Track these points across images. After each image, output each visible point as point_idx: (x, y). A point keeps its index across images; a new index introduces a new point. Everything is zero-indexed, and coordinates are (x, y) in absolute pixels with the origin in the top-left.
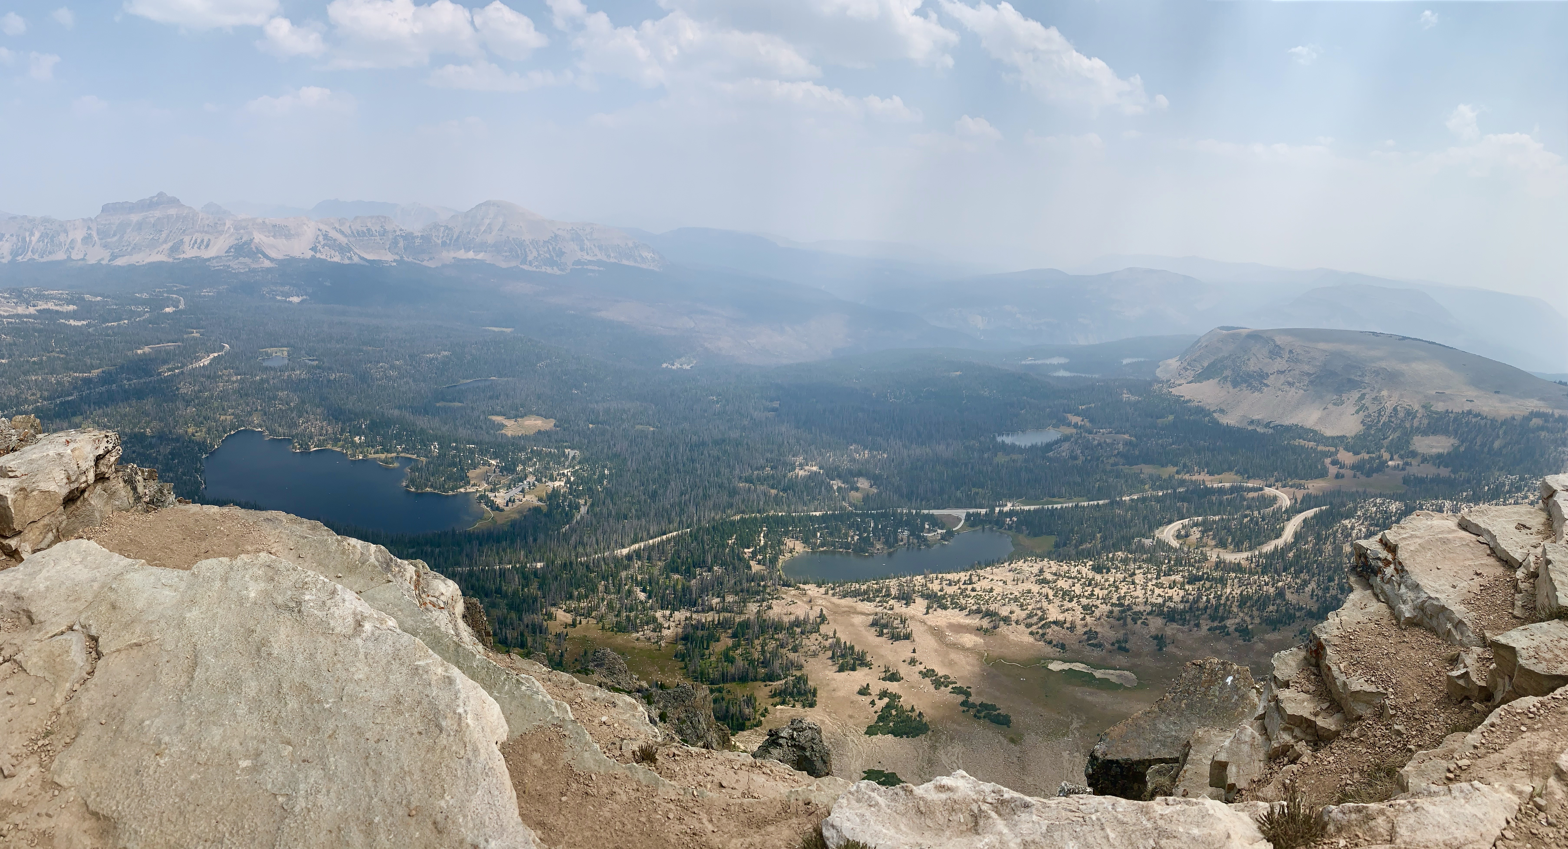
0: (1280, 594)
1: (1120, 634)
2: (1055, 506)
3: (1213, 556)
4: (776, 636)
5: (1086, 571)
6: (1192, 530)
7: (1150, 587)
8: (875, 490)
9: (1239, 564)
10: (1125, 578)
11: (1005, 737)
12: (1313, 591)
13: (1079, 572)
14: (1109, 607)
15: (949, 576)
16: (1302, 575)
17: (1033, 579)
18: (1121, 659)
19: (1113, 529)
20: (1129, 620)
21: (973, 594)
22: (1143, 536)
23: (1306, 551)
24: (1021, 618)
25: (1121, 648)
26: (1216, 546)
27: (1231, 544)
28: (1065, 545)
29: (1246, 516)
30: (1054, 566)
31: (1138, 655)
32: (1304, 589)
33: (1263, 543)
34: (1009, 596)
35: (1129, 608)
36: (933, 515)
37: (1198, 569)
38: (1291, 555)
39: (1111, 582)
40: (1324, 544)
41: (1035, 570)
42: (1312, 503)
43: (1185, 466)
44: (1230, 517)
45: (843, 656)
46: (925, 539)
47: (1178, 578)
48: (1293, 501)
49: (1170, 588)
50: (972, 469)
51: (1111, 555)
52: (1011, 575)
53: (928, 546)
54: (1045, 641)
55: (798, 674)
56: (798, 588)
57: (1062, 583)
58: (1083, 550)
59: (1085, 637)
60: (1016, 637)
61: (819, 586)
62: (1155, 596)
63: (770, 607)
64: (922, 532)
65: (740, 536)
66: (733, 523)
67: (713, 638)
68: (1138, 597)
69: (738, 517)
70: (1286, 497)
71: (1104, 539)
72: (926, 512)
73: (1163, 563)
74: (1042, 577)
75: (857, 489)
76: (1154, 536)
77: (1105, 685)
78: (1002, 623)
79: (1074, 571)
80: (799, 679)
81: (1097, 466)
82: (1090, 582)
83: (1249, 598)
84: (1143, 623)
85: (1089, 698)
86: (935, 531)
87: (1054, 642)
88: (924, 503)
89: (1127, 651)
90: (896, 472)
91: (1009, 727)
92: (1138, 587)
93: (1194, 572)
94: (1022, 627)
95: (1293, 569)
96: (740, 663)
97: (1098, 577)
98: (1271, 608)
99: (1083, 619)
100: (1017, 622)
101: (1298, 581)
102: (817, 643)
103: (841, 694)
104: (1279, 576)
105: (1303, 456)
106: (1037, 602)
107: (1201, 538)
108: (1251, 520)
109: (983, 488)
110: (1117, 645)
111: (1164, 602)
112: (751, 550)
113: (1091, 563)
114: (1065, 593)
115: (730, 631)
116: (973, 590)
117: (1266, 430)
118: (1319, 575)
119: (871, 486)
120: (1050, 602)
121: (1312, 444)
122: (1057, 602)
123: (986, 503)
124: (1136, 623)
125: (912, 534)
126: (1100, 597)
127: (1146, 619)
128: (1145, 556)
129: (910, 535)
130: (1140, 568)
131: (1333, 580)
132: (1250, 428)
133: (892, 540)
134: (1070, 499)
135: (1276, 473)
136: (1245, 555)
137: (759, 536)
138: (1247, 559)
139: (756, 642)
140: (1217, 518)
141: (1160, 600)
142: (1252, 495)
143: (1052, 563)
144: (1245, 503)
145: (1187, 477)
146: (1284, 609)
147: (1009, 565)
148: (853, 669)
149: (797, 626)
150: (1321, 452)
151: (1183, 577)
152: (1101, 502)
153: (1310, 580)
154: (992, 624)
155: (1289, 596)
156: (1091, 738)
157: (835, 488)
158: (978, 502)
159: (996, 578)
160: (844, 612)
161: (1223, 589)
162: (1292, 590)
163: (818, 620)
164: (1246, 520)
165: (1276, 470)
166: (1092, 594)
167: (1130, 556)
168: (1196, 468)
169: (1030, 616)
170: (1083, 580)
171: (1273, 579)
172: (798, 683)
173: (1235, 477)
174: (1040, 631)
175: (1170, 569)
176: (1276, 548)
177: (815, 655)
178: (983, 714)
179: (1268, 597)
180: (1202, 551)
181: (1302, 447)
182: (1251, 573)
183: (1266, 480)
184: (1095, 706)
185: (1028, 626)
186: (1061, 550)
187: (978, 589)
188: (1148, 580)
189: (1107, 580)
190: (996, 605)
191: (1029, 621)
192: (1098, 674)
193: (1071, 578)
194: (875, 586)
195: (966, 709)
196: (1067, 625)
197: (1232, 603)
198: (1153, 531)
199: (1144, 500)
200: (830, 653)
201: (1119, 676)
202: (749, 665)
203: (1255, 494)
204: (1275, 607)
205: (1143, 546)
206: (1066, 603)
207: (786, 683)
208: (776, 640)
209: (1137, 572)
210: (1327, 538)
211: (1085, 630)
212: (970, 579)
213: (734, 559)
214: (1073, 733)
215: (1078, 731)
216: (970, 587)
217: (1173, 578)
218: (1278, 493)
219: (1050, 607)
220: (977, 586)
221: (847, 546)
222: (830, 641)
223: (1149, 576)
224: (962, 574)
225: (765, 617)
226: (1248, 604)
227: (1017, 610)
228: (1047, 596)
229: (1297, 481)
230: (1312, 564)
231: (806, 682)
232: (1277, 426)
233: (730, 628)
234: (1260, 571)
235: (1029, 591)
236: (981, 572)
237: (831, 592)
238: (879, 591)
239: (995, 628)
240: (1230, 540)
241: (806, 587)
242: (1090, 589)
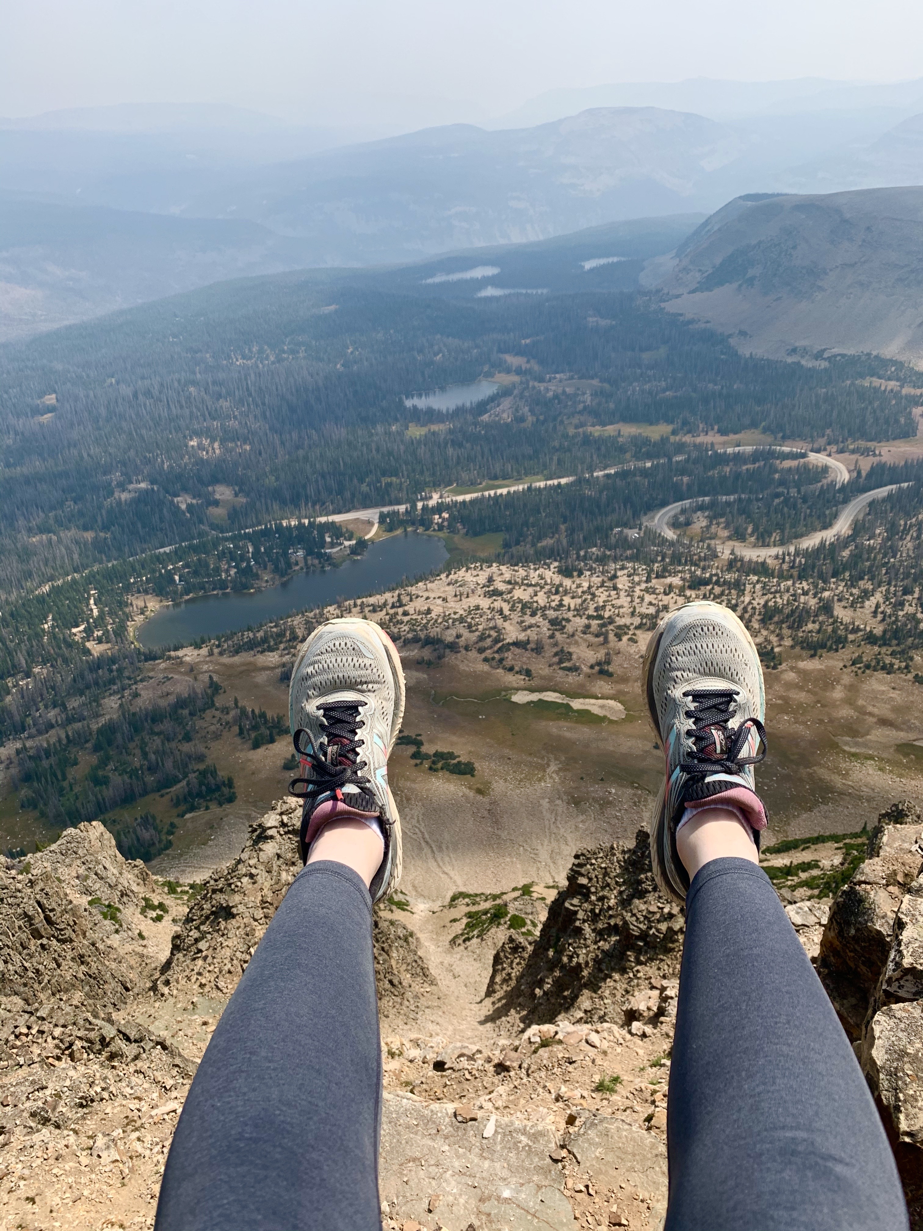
0: (826, 608)
1: (601, 655)
2: (499, 491)
3: (725, 551)
4: (156, 730)
5: (550, 574)
6: (695, 516)
7: (638, 592)
8: (243, 499)
9: (764, 564)
10: (603, 582)
11: (470, 788)
12: (878, 606)
13: (541, 577)
14: (584, 621)
15: (372, 600)
16: (861, 583)
17: (480, 591)
18: (603, 686)
19: (583, 518)
20: (611, 636)
21: (406, 619)
22: (625, 525)
23: (871, 549)
24: (471, 643)
25: (602, 672)
26: (729, 538)
27: (751, 535)
28: (518, 543)
29: (777, 495)
30: (507, 572)
31: (624, 680)
32: (863, 602)
33: (802, 536)
34: (452, 616)
35: (611, 621)
36: (333, 523)
37: (704, 569)
38: (846, 553)
39: (585, 589)
40: (901, 539)
41: (482, 578)
42: (886, 478)
43: (685, 423)
44: (753, 497)
45: (255, 728)
46: (329, 557)
47: (676, 581)
48: (855, 474)
49: (666, 594)
50: (378, 450)
51: (582, 553)
52: (451, 590)
53: (335, 566)
54: (504, 668)
55: (202, 767)
56: (169, 658)
57: (519, 593)
58: (544, 548)
59: (556, 659)
60: (468, 666)
61: (198, 647)
62: (645, 604)
63: (136, 695)
64: (323, 547)
65: (60, 613)
66: (41, 600)
67: (67, 763)
68: (622, 607)
69: (46, 588)
70: (842, 467)
71: (571, 532)
72: (323, 519)
73: (654, 561)
74: (492, 588)
75: (216, 503)
76: (641, 525)
77: (585, 716)
78: (447, 651)
79: (534, 577)
80: (203, 774)
81: (555, 428)
82: (557, 590)
83: (777, 610)
84: (630, 640)
85: (568, 735)
86: (341, 544)
87: (517, 669)
88: (317, 507)
89: (610, 675)
90: (267, 469)
91: (473, 776)
92: (622, 594)
93: (699, 573)
94: (473, 654)
95: (847, 574)
96: (116, 779)
97: (567, 582)
98: (810, 626)
99: (552, 637)
100: (467, 648)
101: (855, 591)
102: (215, 721)
103: (263, 775)
104: (825, 582)
105: (876, 404)
106: (488, 620)
107: (708, 527)
108: (786, 501)
109: (396, 475)
110: (597, 668)
111: (658, 612)
112: (82, 628)
113: (556, 564)
114: (525, 606)
115: (88, 745)
116: (405, 614)
117: (816, 363)
118: (889, 584)
119: (236, 495)
120: (505, 618)
121: (893, 384)
122: (516, 617)
123: (405, 497)
124: (620, 640)
125: (309, 552)
126: (572, 607)
127: (634, 634)
128: (629, 552)
129: (308, 555)
130: (623, 568)
131: (912, 593)
132: (789, 360)
133: (282, 565)
134: (519, 480)
135: (828, 431)
136: (774, 551)
137: (88, 604)
138: (777, 557)
139: (131, 745)
140: (732, 498)
141: (652, 610)
142: (788, 464)
143: (503, 568)
144: (777, 476)
145: (688, 439)
146: (830, 629)
147: (447, 576)
148: (272, 741)
149: (182, 708)
150: (907, 397)
151: (683, 579)
152: (563, 481)
153: (874, 590)
154: (436, 654)
155: (839, 611)
156: (574, 782)
157: (183, 507)
158: (393, 496)
159: (432, 595)
160: (241, 672)
161: (739, 596)
162: (844, 603)
163: (209, 691)
164: (777, 501)
165: (830, 425)
166: (561, 605)
167: (608, 553)
168: (701, 426)
169: (482, 638)
170: (547, 587)
171: (816, 587)
172: (205, 777)
173: (761, 437)
174: (496, 656)
175: (665, 570)
176: (822, 543)
177: (217, 736)
178: (439, 765)
179: (806, 611)
180: (709, 545)
181: (876, 390)
182: (782, 577)
183: (813, 441)
184: (574, 743)
185: (481, 651)
186: (514, 550)
187: (411, 611)
188: (634, 584)
189: (579, 586)
190: (438, 629)
191: (481, 644)
192: (577, 704)
193: (531, 585)
194: (275, 630)
195: (418, 761)
196: (532, 645)
197: (752, 616)
198: (639, 518)
199: (623, 475)
200: (236, 729)
201: (602, 707)
202: (131, 777)
203: (793, 463)
204: (817, 626)
205: (626, 538)
206: (527, 617)
207: (188, 784)
208: (158, 734)
209: (619, 573)
210: (906, 531)
211: (555, 650)
212: (399, 600)
213: (60, 648)
214: (551, 777)
215: (558, 774)
216: (400, 611)
217: (669, 580)
218: (831, 462)
219: (507, 625)
220: (410, 608)
221: (223, 585)
222: (232, 713)
223: (637, 579)
224: (388, 595)
225: (133, 709)
226: (776, 619)
227: (465, 633)
228: (501, 612)
229: (862, 444)
230: (879, 568)
231: (214, 773)
232: (835, 356)
233: (87, 741)
234: (795, 573)
235: (477, 608)
236: (412, 590)
237: (216, 651)
238: (281, 635)
239: (440, 657)
240: (750, 530)
241: (180, 653)
242: (557, 598)
